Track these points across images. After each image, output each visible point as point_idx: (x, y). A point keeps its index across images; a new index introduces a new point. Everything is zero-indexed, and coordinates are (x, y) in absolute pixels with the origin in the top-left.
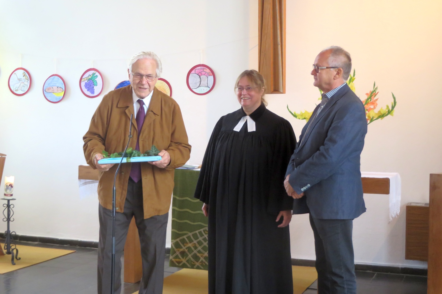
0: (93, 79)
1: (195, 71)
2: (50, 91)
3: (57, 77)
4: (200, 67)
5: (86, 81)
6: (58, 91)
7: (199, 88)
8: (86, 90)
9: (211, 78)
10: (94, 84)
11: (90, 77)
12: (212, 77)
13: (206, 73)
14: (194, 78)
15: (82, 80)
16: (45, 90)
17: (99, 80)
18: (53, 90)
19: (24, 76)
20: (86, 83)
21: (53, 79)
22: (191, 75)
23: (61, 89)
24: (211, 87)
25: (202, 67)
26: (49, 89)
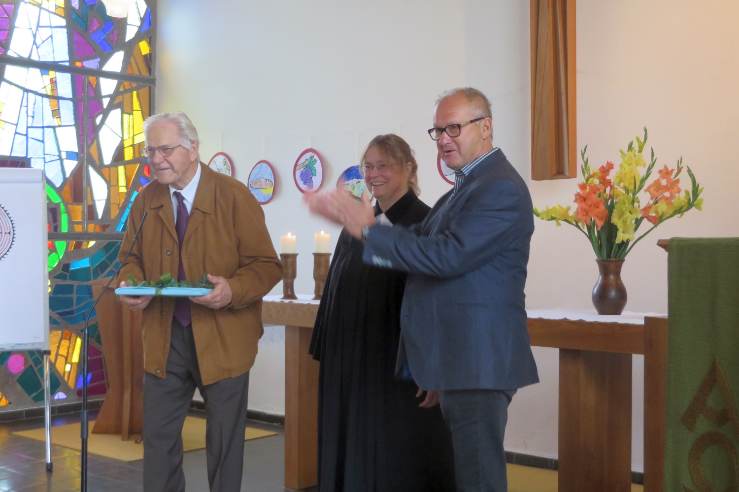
0: (311, 166)
2: (257, 186)
3: (265, 165)
5: (302, 169)
6: (266, 185)
8: (302, 182)
10: (312, 174)
11: (307, 163)
15: (297, 168)
16: (250, 185)
17: (318, 166)
18: (261, 185)
19: (224, 165)
20: (302, 172)
21: (260, 168)
23: (271, 183)
26: (255, 183)
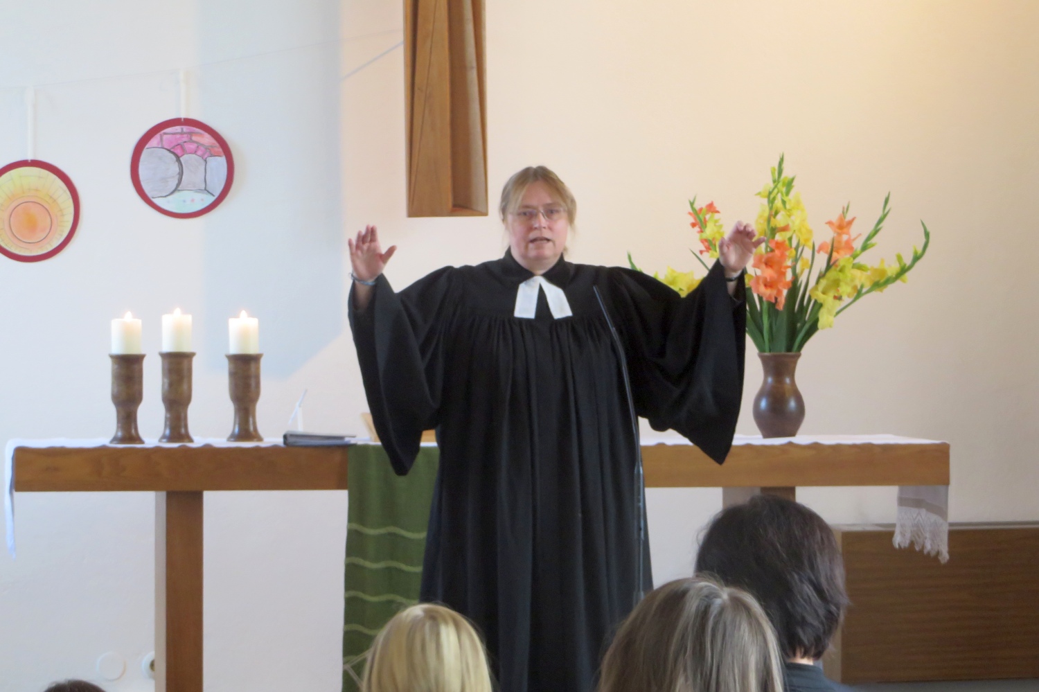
1: (161, 139)
4: (178, 129)
7: (177, 195)
9: (220, 163)
12: (222, 160)
13: (202, 148)
14: (156, 164)
22: (145, 153)
24: (217, 193)
25: (186, 129)
